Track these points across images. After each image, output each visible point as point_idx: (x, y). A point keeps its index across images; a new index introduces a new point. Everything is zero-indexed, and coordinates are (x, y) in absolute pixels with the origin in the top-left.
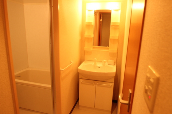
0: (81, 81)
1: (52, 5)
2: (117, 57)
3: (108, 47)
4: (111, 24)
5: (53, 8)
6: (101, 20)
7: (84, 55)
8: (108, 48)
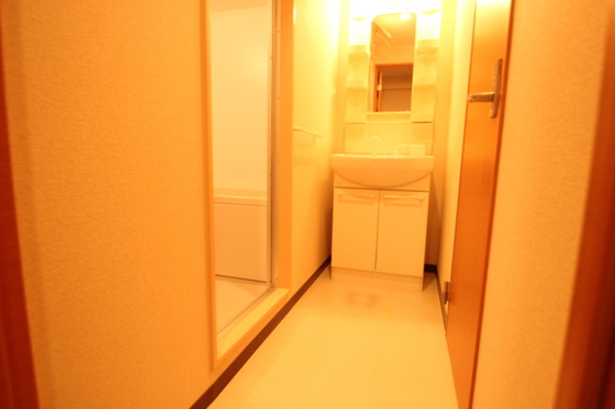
0: (337, 192)
1: (279, 29)
2: (434, 140)
3: (407, 112)
4: (416, 46)
5: (279, 35)
6: (380, 88)
7: (344, 140)
8: (409, 116)
